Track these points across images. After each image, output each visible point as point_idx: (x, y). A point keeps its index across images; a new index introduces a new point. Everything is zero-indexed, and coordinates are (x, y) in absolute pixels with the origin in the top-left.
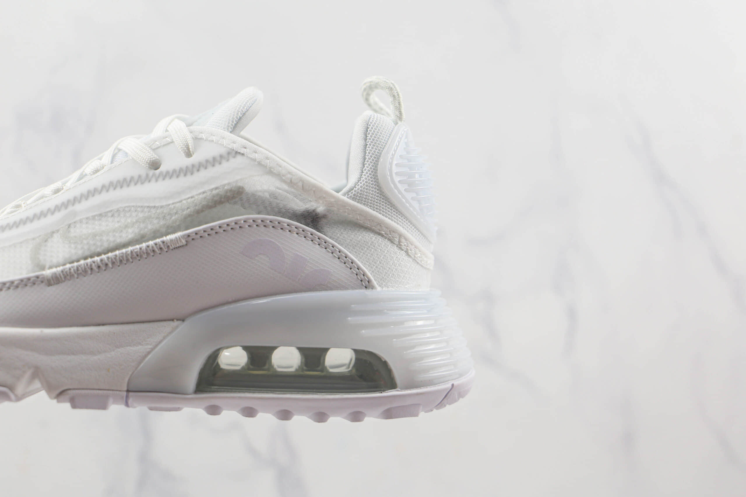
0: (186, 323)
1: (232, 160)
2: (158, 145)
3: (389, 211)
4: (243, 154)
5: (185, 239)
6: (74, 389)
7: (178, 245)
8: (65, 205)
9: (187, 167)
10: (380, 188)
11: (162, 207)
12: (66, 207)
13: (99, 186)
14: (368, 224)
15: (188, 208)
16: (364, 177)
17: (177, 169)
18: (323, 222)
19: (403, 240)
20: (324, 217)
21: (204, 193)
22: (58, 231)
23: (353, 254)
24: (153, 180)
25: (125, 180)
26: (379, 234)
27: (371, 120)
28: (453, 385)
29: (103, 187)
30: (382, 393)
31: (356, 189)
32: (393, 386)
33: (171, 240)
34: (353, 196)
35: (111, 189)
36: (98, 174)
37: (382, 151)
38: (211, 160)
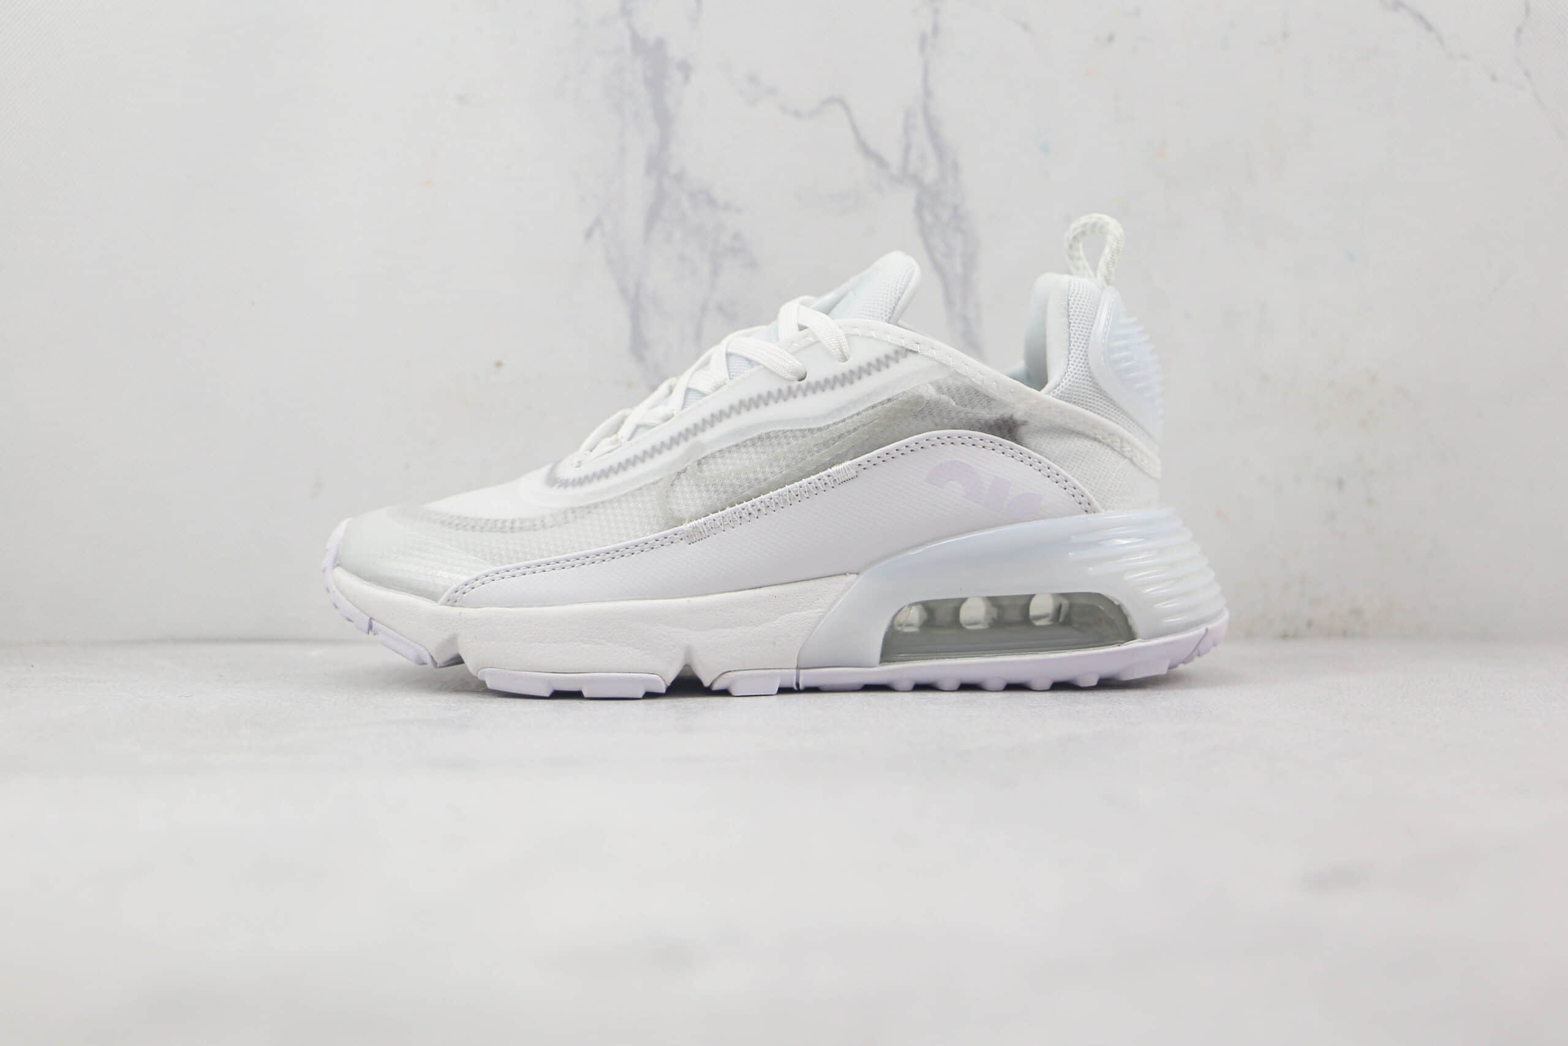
0: (861, 577)
1: (902, 361)
2: (797, 347)
3: (1105, 408)
4: (915, 352)
5: (855, 469)
6: (738, 671)
7: (847, 478)
8: (685, 435)
9: (844, 375)
10: (1093, 378)
11: (819, 429)
12: (686, 439)
13: (725, 407)
14: (1080, 428)
15: (855, 429)
16: (1072, 367)
17: (831, 377)
18: (1023, 430)
19: (1125, 444)
20: (1023, 425)
21: (873, 407)
22: (685, 471)
23: (1065, 470)
24: (800, 395)
25: (760, 397)
26: (1095, 439)
27: (1072, 289)
28: (1207, 630)
29: (732, 408)
30: (1119, 646)
31: (1063, 384)
32: (1131, 636)
33: (838, 472)
34: (1060, 394)
35: (743, 411)
36: (720, 391)
37: (1091, 329)
38: (874, 362)
